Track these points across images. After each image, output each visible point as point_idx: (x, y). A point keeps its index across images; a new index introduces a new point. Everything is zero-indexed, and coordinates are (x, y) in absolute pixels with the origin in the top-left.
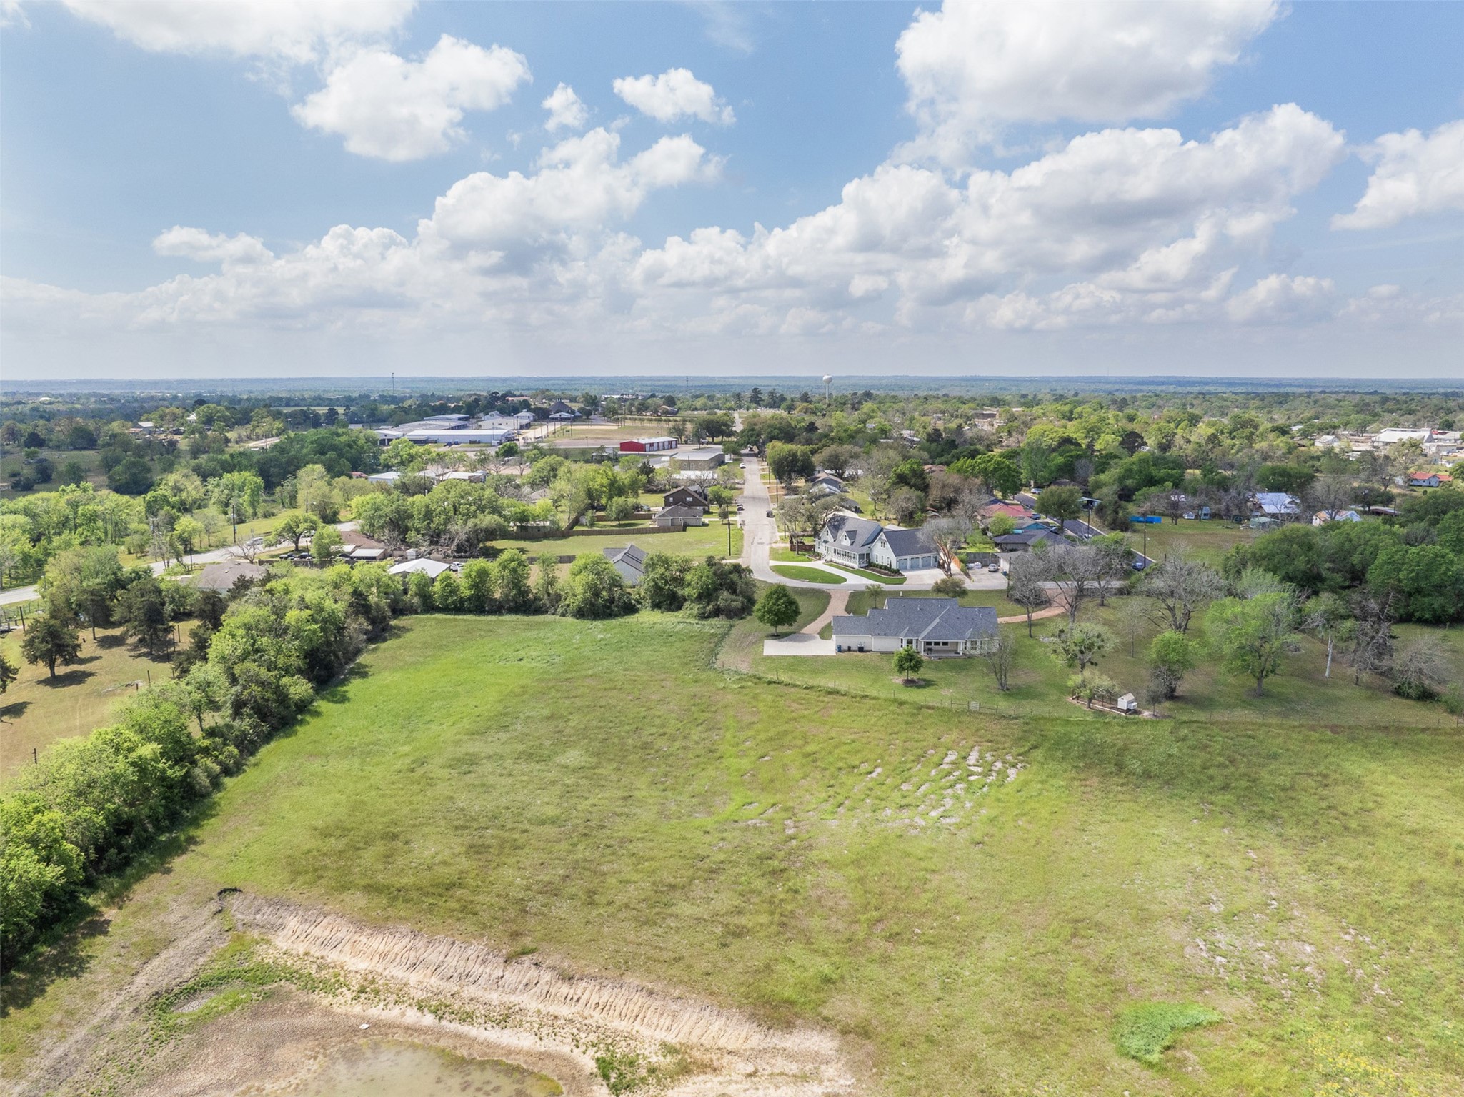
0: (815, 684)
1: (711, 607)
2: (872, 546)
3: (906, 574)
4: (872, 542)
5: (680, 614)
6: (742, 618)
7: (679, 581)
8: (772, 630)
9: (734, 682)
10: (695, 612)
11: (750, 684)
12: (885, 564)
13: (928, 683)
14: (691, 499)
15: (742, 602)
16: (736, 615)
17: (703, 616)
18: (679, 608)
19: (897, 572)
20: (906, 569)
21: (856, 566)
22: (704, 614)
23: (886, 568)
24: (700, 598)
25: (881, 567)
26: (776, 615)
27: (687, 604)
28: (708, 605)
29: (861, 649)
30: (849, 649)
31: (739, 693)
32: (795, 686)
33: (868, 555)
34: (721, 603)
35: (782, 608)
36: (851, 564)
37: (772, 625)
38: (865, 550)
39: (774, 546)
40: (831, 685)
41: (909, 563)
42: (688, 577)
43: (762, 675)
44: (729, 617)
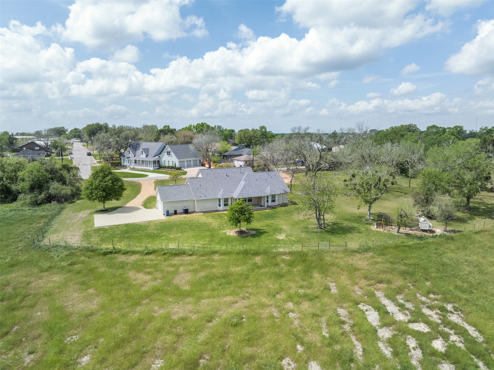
0: (156, 248)
1: (43, 195)
2: (160, 156)
3: (186, 170)
4: (160, 154)
5: (14, 205)
6: (72, 202)
7: (14, 179)
8: (100, 206)
9: (62, 259)
10: (28, 201)
11: (83, 258)
12: (171, 165)
13: (258, 233)
14: (38, 148)
15: (72, 190)
16: (66, 200)
17: (36, 204)
18: (14, 199)
19: (179, 169)
20: (184, 167)
21: (152, 169)
22: (36, 201)
23: (172, 168)
24: (32, 189)
25: (168, 167)
26: (104, 191)
27: (21, 196)
28: (41, 194)
29: (186, 212)
30: (176, 213)
31: (69, 271)
32: (134, 253)
33: (158, 161)
34: (52, 191)
35: (109, 183)
36: (148, 168)
37: (100, 201)
38: (156, 158)
39: (94, 165)
40: (172, 246)
41: (186, 164)
42: (20, 174)
43: (95, 247)
44: (59, 202)
